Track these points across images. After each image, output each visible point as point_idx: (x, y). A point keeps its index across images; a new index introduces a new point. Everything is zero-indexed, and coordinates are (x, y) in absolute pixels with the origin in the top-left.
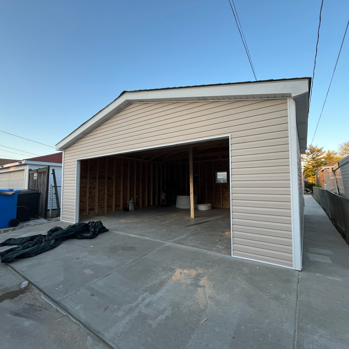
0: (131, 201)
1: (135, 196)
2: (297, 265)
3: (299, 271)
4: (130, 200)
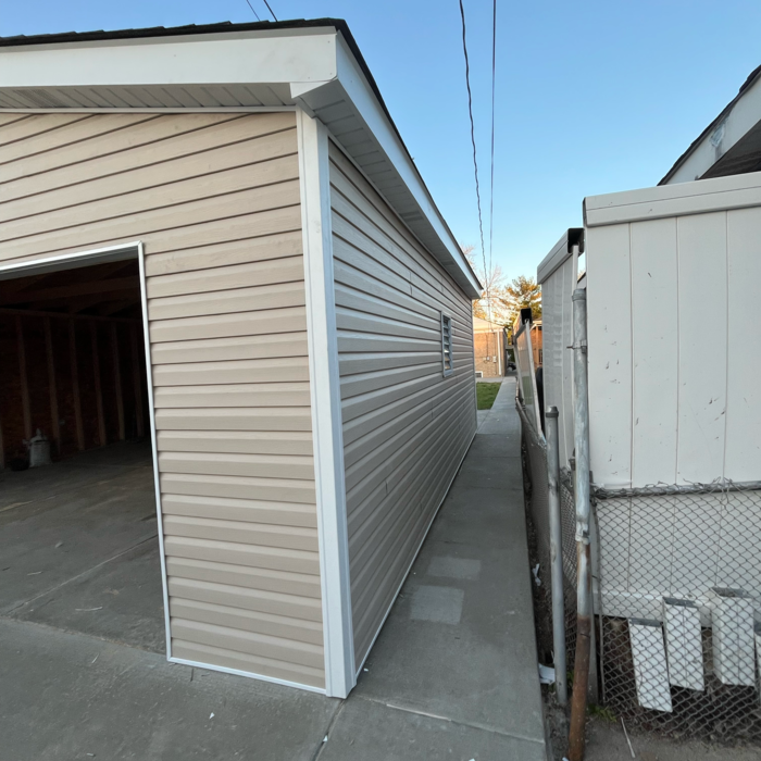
0: (38, 438)
1: (56, 423)
2: (336, 681)
3: (342, 700)
4: (34, 435)
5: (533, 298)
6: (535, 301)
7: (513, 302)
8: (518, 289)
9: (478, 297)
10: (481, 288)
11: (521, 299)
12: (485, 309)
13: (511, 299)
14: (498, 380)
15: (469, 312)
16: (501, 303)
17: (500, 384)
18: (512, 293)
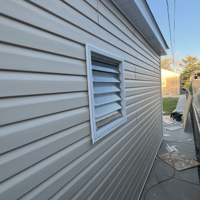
5: (193, 63)
6: (194, 64)
7: (184, 65)
8: (187, 60)
9: (165, 54)
10: (168, 48)
11: (188, 63)
12: (172, 68)
13: (184, 64)
14: (177, 97)
15: (159, 64)
16: (179, 65)
17: (178, 98)
18: (184, 61)
